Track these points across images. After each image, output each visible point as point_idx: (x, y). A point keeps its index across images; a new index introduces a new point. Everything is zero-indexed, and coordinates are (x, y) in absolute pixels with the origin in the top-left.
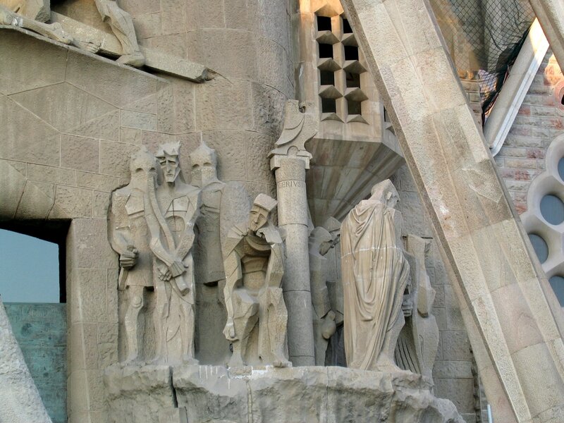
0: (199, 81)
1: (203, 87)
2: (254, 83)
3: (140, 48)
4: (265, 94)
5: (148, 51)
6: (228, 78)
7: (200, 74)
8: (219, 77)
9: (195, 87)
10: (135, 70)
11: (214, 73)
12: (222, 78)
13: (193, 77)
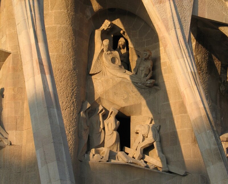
0: (184, 176)
1: (185, 177)
2: (201, 175)
3: (167, 166)
4: (205, 178)
5: (170, 166)
6: (192, 174)
7: (184, 174)
8: (190, 174)
9: (183, 177)
10: (166, 173)
11: (188, 173)
12: (191, 175)
13: (182, 175)
